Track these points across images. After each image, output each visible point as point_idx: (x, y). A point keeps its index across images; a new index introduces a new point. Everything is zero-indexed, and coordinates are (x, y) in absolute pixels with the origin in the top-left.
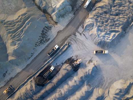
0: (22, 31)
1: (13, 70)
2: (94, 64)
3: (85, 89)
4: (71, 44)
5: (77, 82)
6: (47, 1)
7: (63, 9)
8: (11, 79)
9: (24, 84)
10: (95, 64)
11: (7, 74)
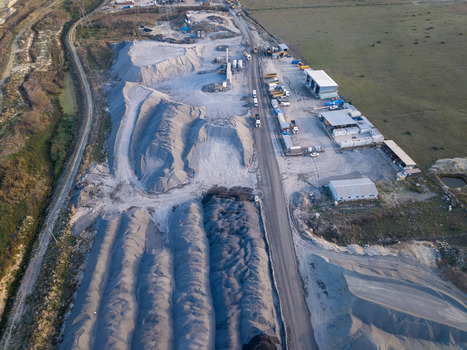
1: (324, 309)
8: (305, 292)
9: (277, 307)
11: (320, 289)
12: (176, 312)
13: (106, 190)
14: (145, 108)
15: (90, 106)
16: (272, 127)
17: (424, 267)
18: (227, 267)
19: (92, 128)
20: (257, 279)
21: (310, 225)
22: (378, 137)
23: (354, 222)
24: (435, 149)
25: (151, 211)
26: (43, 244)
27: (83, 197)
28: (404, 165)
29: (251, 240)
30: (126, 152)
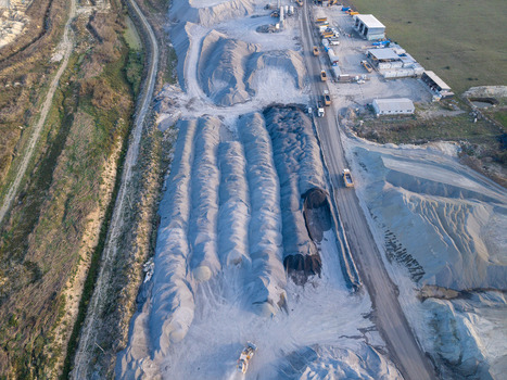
0: (435, 223)
1: (364, 179)
2: (271, 303)
3: (241, 248)
4: (351, 294)
5: (265, 245)
6: (491, 311)
7: (455, 335)
9: (327, 176)
10: (269, 305)
11: (362, 168)
12: (249, 176)
13: (180, 102)
14: (207, 43)
15: (155, 42)
16: (323, 61)
17: (447, 156)
18: (287, 151)
19: (160, 59)
20: (311, 158)
21: (354, 130)
22: (419, 70)
23: (393, 129)
24: (470, 79)
25: (221, 118)
26: (137, 136)
27: (164, 105)
28: (440, 89)
29: (306, 136)
30: (194, 76)
